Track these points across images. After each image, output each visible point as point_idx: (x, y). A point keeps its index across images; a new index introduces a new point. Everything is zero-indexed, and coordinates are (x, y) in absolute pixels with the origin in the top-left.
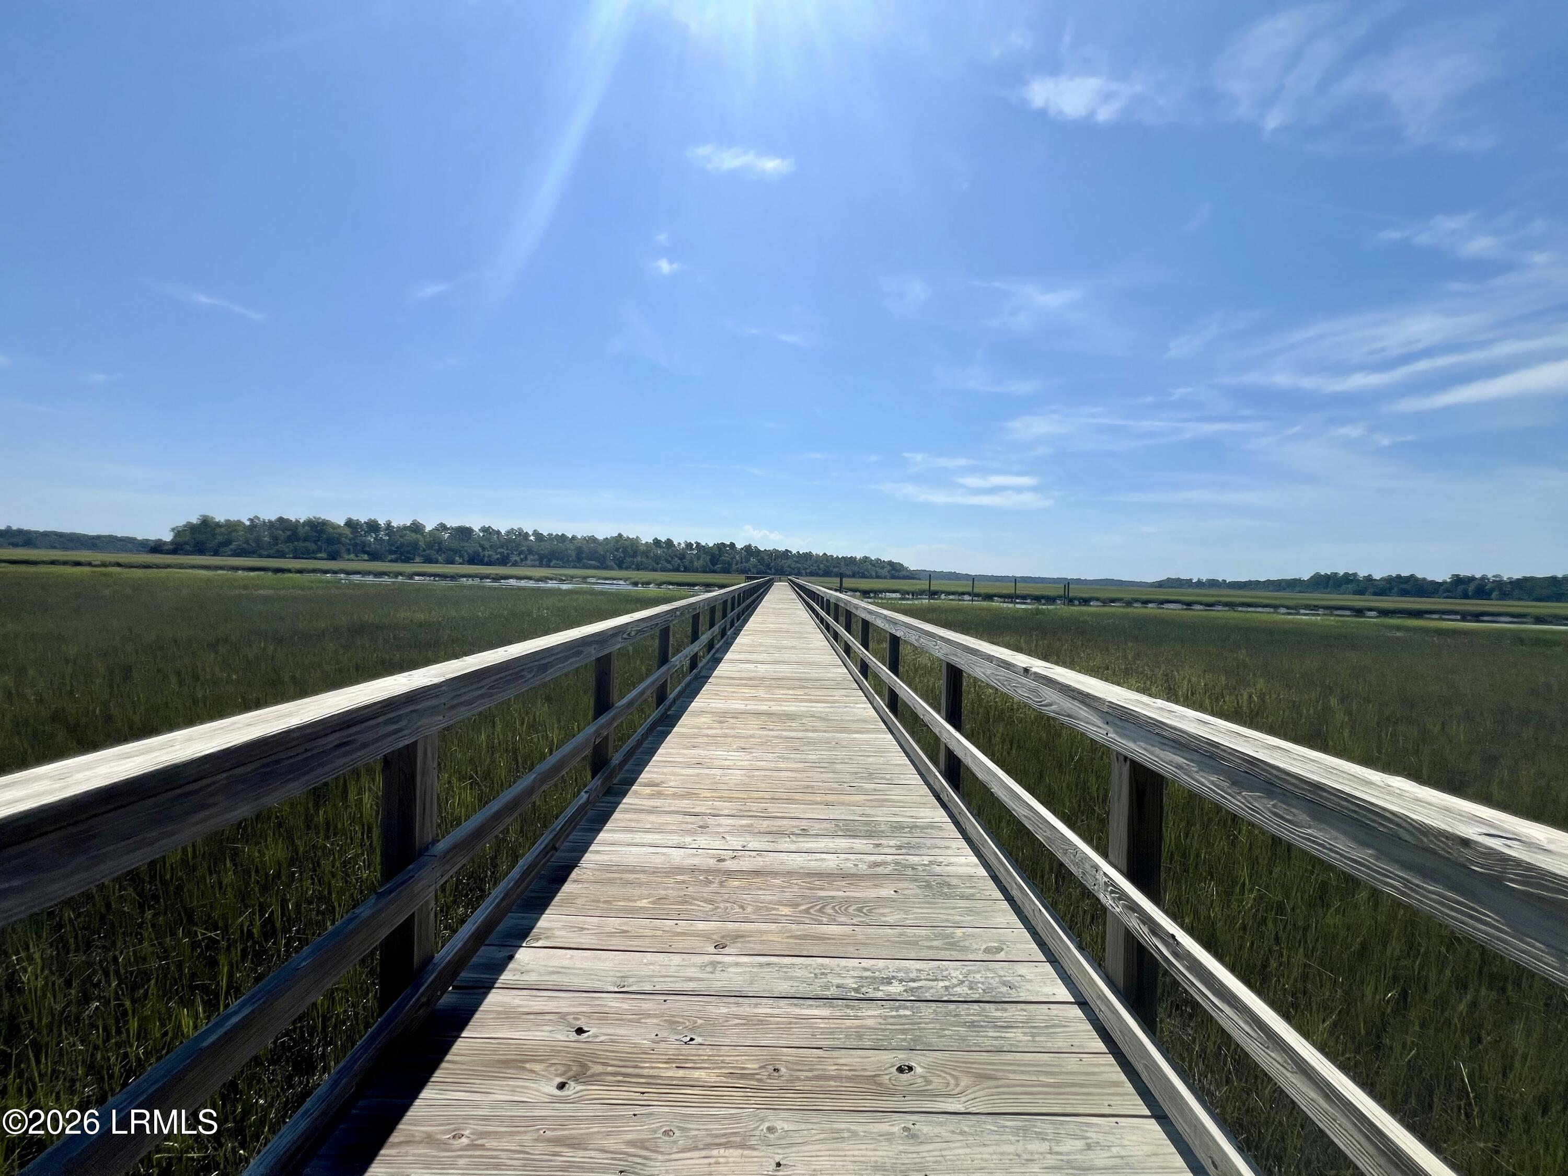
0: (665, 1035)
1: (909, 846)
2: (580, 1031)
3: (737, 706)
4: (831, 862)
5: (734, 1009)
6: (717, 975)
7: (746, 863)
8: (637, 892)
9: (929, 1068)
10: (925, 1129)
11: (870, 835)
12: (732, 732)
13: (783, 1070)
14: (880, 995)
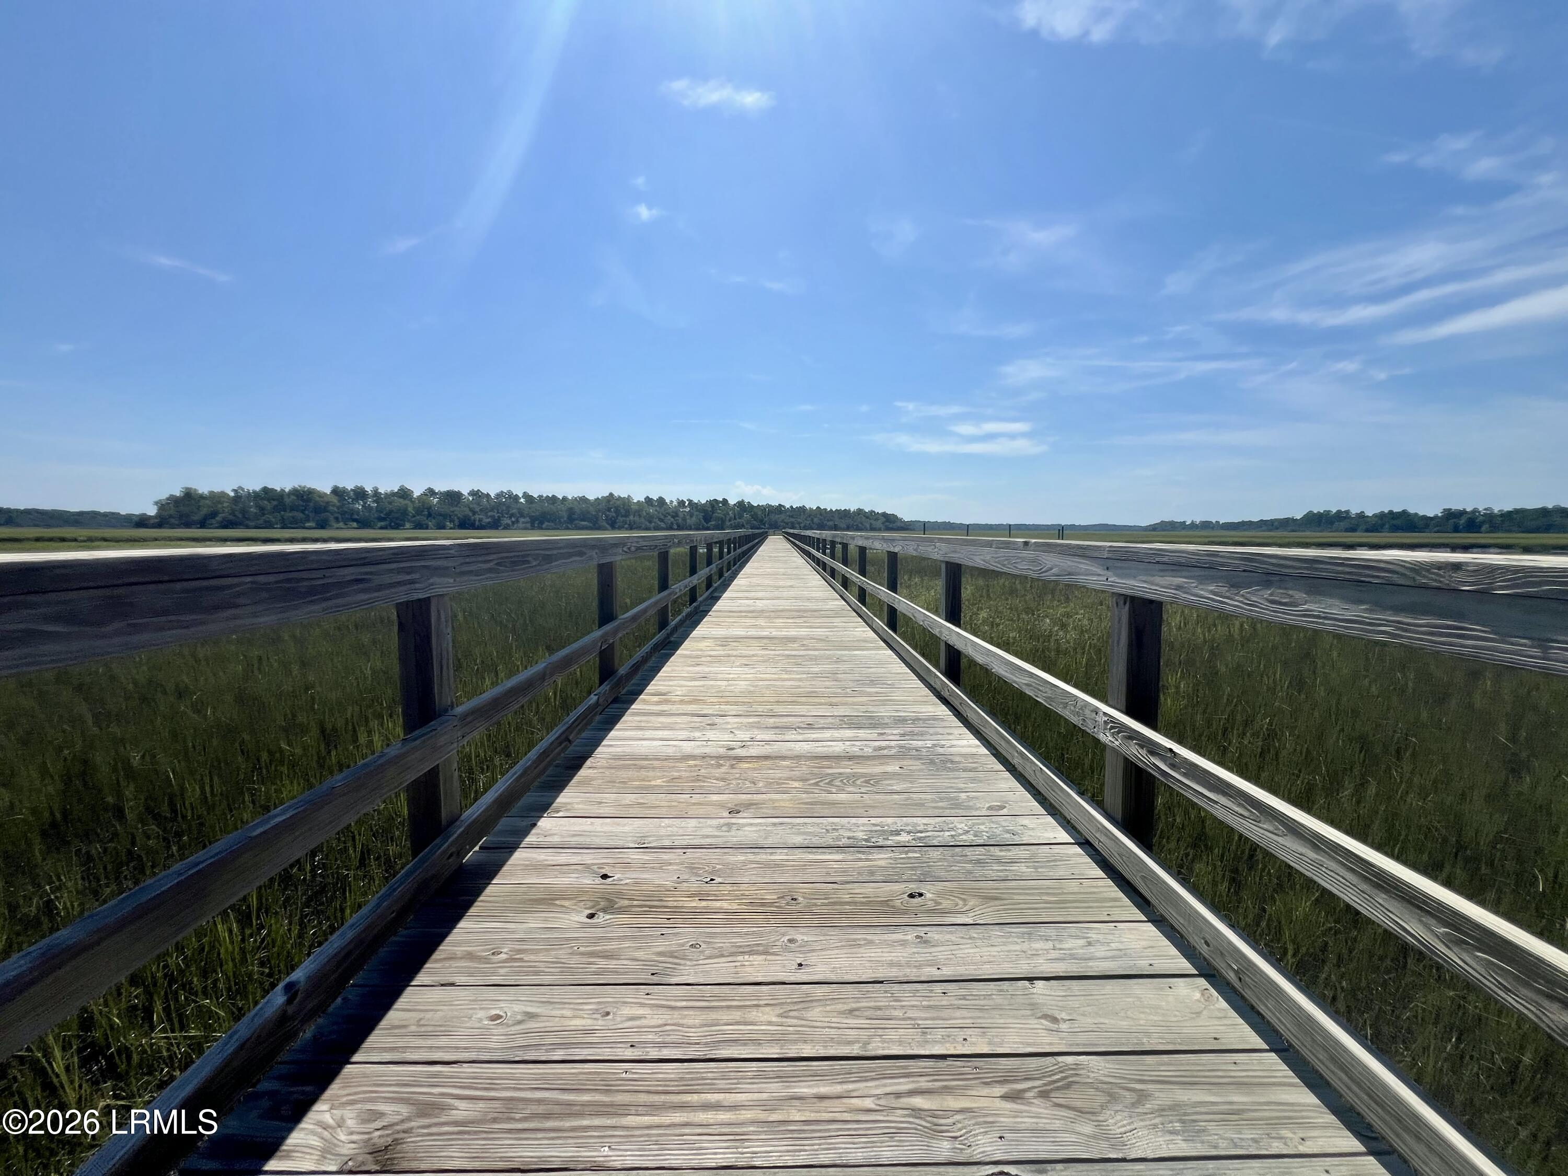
0: (686, 877)
1: (912, 734)
2: (605, 877)
3: (738, 633)
4: (838, 748)
5: (751, 857)
6: (733, 833)
7: (754, 751)
8: (651, 774)
9: (939, 894)
10: (936, 937)
11: (874, 726)
12: (735, 653)
13: (801, 899)
14: (889, 843)
